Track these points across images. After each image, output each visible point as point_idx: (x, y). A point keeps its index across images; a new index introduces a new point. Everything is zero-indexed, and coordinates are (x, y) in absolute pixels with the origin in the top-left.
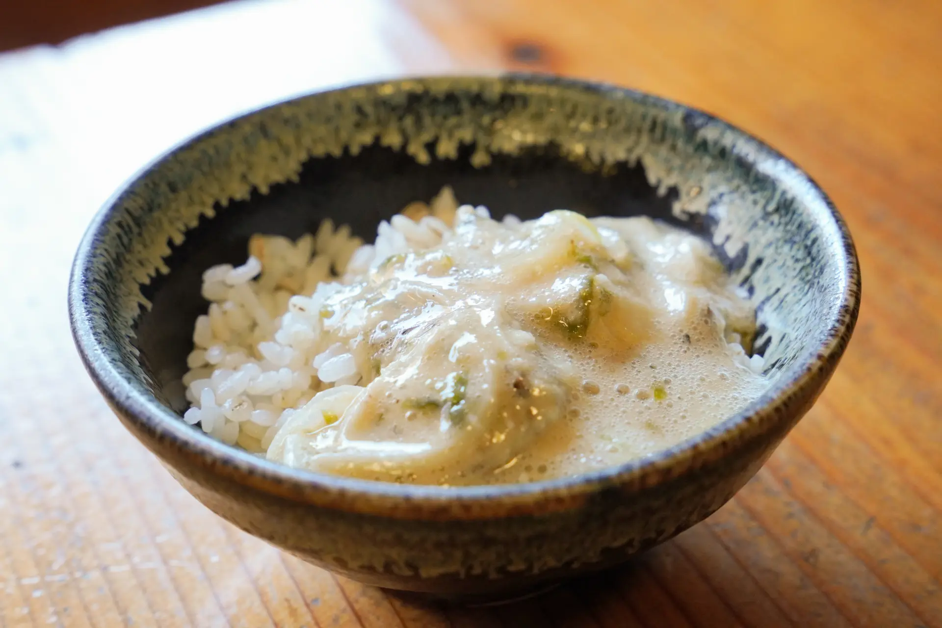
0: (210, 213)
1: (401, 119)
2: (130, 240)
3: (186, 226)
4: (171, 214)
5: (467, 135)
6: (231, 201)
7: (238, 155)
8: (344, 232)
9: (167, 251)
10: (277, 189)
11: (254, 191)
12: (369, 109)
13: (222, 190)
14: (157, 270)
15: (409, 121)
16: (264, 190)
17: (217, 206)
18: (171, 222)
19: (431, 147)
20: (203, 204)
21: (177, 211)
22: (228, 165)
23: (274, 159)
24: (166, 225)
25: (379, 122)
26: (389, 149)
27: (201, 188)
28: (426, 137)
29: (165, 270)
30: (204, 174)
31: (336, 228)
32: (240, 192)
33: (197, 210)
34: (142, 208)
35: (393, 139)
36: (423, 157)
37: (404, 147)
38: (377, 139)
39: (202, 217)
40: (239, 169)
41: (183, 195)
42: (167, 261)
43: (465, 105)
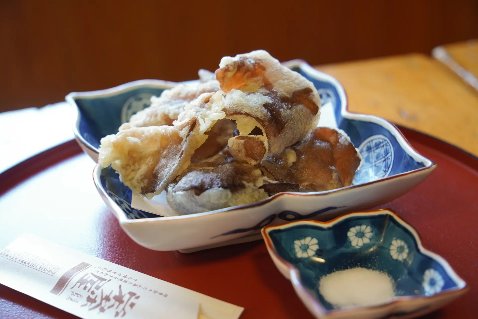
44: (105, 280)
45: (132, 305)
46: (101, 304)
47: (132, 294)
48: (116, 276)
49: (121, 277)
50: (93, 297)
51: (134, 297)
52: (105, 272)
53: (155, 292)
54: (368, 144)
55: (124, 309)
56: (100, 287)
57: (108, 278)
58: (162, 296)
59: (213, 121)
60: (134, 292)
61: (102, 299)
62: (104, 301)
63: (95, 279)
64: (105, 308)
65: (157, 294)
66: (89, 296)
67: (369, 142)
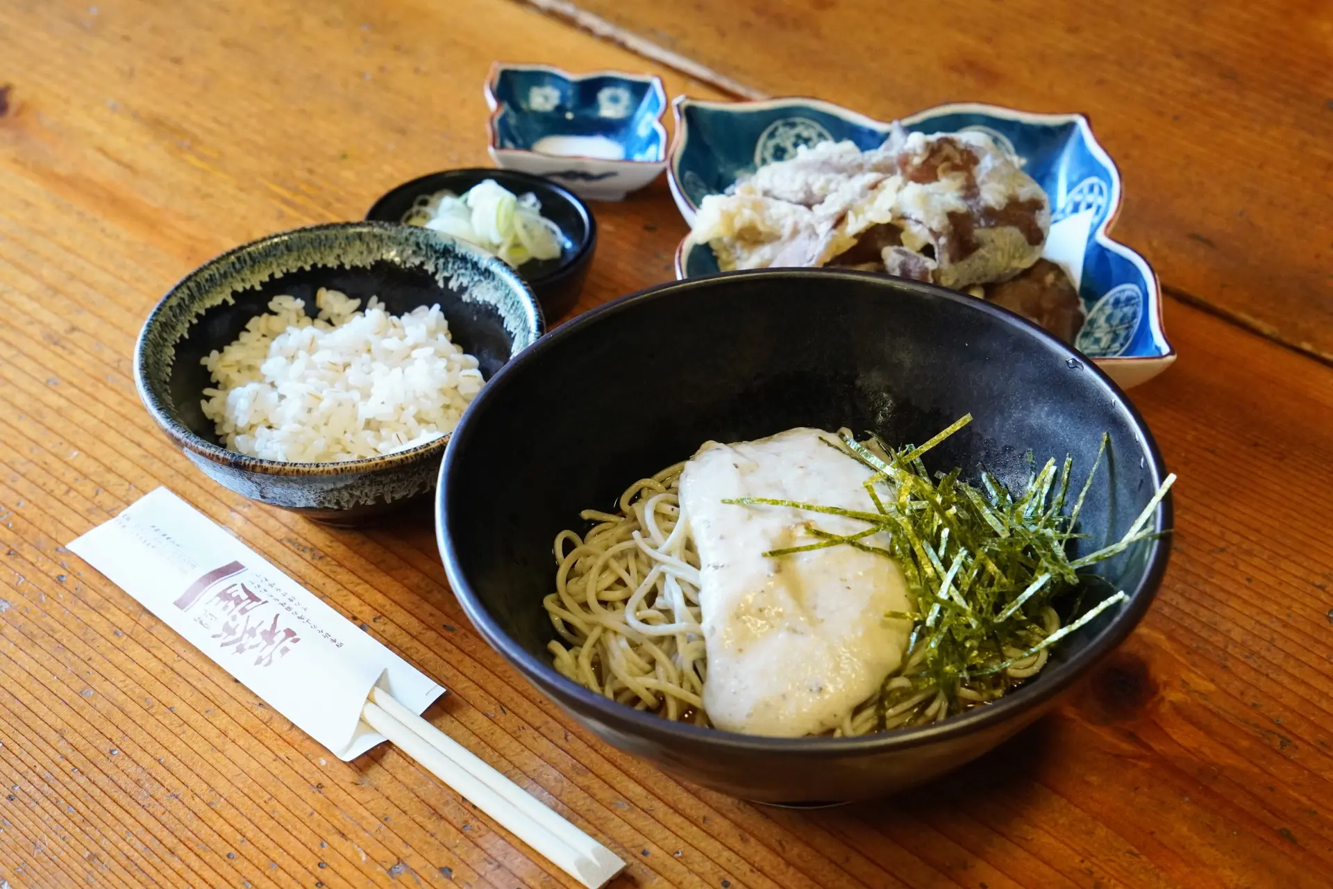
0: (308, 268)
1: (437, 258)
2: (242, 267)
3: (288, 270)
4: (280, 261)
5: (465, 281)
6: (325, 266)
7: (340, 244)
8: (382, 305)
9: (266, 279)
10: (355, 269)
11: (341, 266)
12: (423, 246)
13: (322, 259)
14: (252, 287)
15: (441, 261)
16: (347, 267)
17: (314, 266)
18: (278, 265)
19: (447, 280)
20: (306, 262)
21: (287, 261)
22: (331, 247)
23: (361, 253)
24: (274, 266)
25: (426, 255)
26: (426, 271)
27: (308, 254)
28: (446, 274)
29: (258, 288)
30: (314, 248)
31: (379, 301)
32: (332, 263)
33: (300, 264)
34: (260, 253)
35: (430, 268)
36: (441, 284)
37: (434, 274)
38: (422, 264)
39: (301, 269)
40: (337, 251)
41: (295, 254)
42: (262, 284)
43: (469, 265)
44: (257, 599)
45: (285, 650)
46: (240, 639)
47: (290, 633)
48: (277, 595)
49: (284, 600)
50: (232, 624)
51: (291, 639)
52: (264, 585)
53: (327, 635)
54: (1118, 295)
55: (271, 654)
56: (247, 611)
57: (263, 597)
58: (334, 644)
59: (871, 222)
60: (294, 629)
61: (245, 631)
62: (246, 635)
63: (244, 596)
64: (246, 647)
65: (328, 640)
66: (227, 623)
67: (1120, 292)
